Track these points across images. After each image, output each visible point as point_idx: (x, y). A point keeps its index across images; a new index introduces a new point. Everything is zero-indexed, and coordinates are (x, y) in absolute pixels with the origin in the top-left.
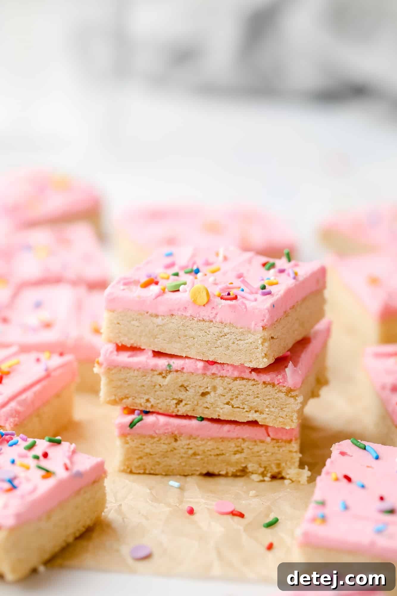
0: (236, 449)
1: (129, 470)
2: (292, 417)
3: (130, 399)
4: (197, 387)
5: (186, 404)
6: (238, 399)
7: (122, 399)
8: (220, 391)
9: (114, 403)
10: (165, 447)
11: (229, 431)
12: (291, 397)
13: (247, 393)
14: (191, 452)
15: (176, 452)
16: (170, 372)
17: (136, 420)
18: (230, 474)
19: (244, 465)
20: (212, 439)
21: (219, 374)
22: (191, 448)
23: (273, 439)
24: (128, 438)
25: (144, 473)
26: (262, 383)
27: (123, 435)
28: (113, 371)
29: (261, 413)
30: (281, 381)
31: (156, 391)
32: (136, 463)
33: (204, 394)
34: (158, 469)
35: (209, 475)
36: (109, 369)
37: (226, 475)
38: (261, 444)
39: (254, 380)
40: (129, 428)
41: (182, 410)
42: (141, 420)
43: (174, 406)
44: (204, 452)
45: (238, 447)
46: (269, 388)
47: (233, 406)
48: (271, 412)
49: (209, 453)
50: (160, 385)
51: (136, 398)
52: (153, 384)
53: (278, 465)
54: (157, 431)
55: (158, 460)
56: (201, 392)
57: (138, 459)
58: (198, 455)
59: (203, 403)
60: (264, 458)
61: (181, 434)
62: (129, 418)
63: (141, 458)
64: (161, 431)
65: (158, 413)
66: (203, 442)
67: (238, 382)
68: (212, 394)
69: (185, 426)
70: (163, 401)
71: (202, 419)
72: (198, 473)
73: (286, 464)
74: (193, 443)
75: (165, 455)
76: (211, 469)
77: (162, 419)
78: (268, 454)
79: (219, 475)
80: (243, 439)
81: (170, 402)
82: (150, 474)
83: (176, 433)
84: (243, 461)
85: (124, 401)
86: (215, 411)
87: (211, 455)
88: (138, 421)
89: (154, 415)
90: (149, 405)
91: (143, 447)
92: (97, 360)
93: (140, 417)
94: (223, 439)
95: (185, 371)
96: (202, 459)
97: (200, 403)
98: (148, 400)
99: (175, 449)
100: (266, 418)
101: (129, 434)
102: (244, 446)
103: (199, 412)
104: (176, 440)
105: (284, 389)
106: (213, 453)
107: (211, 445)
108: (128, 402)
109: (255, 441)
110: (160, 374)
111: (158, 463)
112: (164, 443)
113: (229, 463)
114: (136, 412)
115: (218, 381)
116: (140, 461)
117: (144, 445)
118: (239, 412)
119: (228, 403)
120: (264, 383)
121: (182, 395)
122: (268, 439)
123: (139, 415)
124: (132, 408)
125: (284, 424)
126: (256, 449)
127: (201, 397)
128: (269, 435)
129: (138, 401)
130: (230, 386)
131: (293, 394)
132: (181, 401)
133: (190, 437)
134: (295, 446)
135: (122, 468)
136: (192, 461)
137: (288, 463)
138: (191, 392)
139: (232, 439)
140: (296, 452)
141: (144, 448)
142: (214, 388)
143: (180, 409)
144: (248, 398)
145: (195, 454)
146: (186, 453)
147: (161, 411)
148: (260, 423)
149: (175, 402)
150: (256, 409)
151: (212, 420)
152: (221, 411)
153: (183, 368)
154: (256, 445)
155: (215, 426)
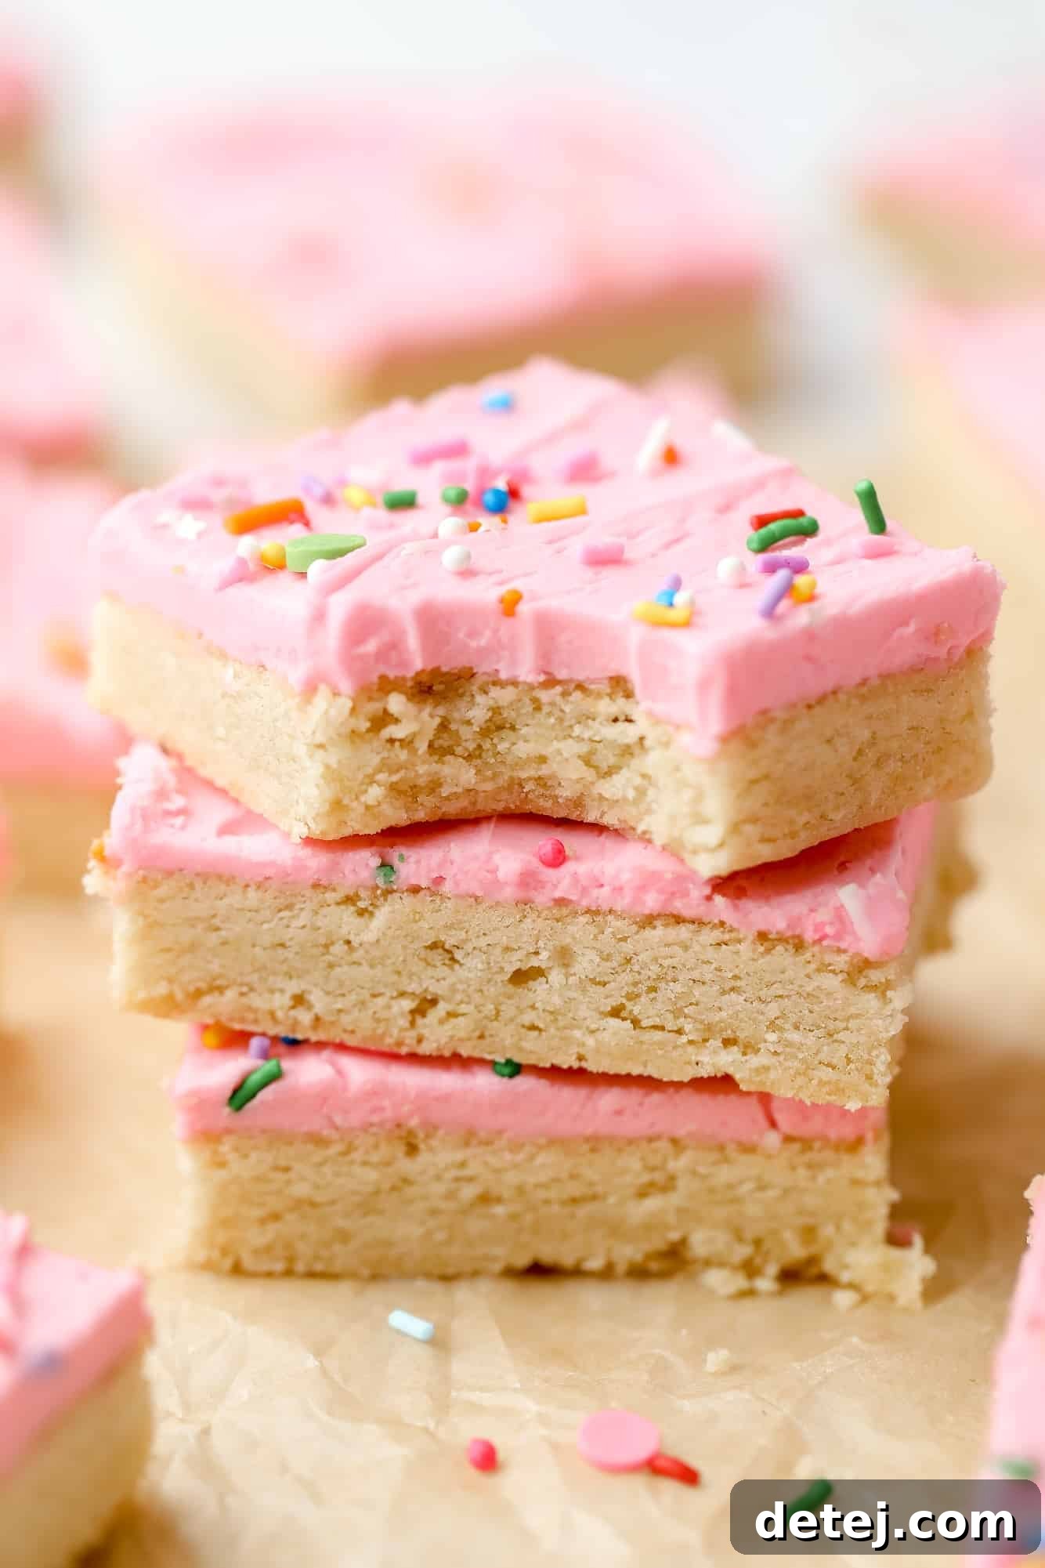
0: (646, 1178)
1: (228, 1263)
2: (871, 1063)
3: (230, 994)
4: (498, 951)
5: (451, 1015)
6: (660, 995)
7: (198, 994)
8: (586, 963)
9: (168, 1007)
10: (372, 1175)
11: (619, 1112)
12: (871, 988)
13: (696, 975)
14: (469, 1192)
15: (410, 1191)
16: (388, 892)
17: (255, 1079)
18: (621, 1268)
19: (674, 1236)
20: (555, 1141)
21: (585, 903)
22: (470, 1179)
23: (788, 1139)
24: (225, 1148)
25: (289, 1273)
26: (751, 936)
27: (206, 1136)
28: (163, 891)
29: (749, 1048)
30: (829, 930)
31: (331, 966)
32: (258, 1237)
33: (521, 977)
34: (342, 1257)
35: (539, 1271)
36: (144, 880)
37: (607, 1274)
38: (744, 1158)
39: (722, 924)
40: (227, 1110)
41: (435, 1035)
42: (276, 1077)
43: (404, 1022)
44: (520, 1190)
45: (653, 1169)
46: (782, 956)
47: (636, 1023)
48: (789, 1044)
49: (542, 1194)
50: (348, 942)
51: (252, 989)
52: (323, 941)
53: (809, 1233)
54: (338, 1120)
55: (341, 1223)
56: (510, 969)
57: (263, 1221)
58: (499, 1200)
59: (521, 1011)
60: (752, 1209)
61: (431, 1128)
62: (229, 1069)
63: (276, 1217)
64: (355, 1119)
65: (342, 1047)
66: (520, 1157)
67: (658, 933)
68: (556, 977)
69: (445, 1098)
70: (363, 1003)
71: (515, 1069)
72: (498, 1267)
73: (838, 1228)
74: (478, 1162)
75: (368, 1205)
76: (548, 1253)
77: (359, 1073)
78: (771, 1194)
79: (577, 1273)
80: (675, 1141)
81: (389, 1007)
82: (311, 1275)
83: (414, 1122)
84: (671, 1219)
85: (207, 1000)
86: (566, 1040)
87: (547, 1202)
88: (264, 1085)
89: (326, 1054)
90: (305, 1017)
91: (281, 1177)
92: (96, 843)
93: (270, 1066)
94: (595, 1143)
95: (447, 888)
96: (513, 1217)
97: (508, 1010)
98: (299, 1000)
99: (406, 1181)
100: (767, 1069)
101: (228, 1131)
102: (679, 1164)
103: (507, 1043)
104: (412, 1149)
105: (841, 961)
106: (553, 1194)
107: (548, 1164)
108: (224, 1004)
109: (721, 1148)
110: (350, 900)
111: (344, 1236)
112: (365, 1163)
113: (616, 1229)
114: (255, 1043)
115: (578, 929)
116: (271, 1231)
117: (287, 1169)
118: (661, 1045)
119: (616, 1012)
120: (762, 936)
121: (434, 979)
122: (772, 1139)
123: (265, 1055)
124: (237, 1027)
125: (840, 1091)
126: (724, 1175)
127: (511, 989)
128: (773, 1124)
129: (258, 1001)
130: (628, 947)
131: (876, 976)
132: (434, 1002)
133: (469, 1137)
134: (873, 1162)
135: (201, 1255)
136: (475, 1225)
137: (847, 1226)
138: (472, 967)
139: (631, 1142)
140: (877, 1184)
141: (289, 1182)
142: (564, 956)
143: (426, 1032)
144: (697, 991)
145: (486, 1199)
146: (450, 1196)
147: (351, 1041)
148: (743, 1087)
149: (408, 1004)
150: (729, 1034)
151: (555, 1073)
152: (590, 1042)
153: (439, 880)
154: (726, 1160)
155: (568, 1095)
